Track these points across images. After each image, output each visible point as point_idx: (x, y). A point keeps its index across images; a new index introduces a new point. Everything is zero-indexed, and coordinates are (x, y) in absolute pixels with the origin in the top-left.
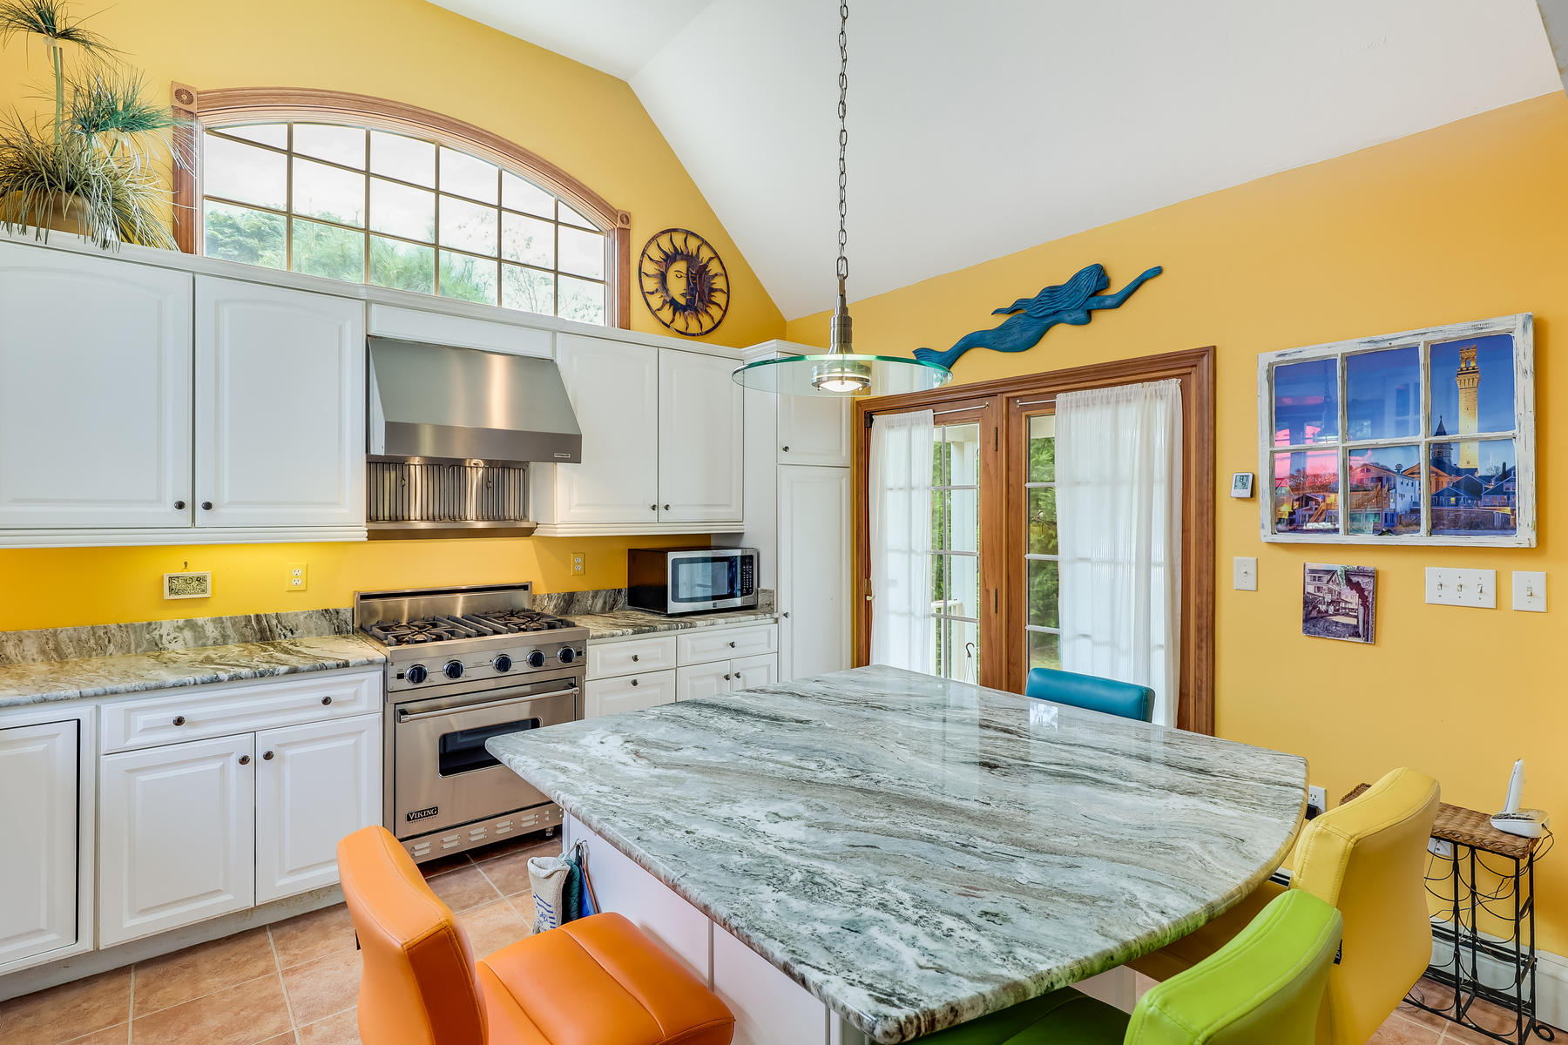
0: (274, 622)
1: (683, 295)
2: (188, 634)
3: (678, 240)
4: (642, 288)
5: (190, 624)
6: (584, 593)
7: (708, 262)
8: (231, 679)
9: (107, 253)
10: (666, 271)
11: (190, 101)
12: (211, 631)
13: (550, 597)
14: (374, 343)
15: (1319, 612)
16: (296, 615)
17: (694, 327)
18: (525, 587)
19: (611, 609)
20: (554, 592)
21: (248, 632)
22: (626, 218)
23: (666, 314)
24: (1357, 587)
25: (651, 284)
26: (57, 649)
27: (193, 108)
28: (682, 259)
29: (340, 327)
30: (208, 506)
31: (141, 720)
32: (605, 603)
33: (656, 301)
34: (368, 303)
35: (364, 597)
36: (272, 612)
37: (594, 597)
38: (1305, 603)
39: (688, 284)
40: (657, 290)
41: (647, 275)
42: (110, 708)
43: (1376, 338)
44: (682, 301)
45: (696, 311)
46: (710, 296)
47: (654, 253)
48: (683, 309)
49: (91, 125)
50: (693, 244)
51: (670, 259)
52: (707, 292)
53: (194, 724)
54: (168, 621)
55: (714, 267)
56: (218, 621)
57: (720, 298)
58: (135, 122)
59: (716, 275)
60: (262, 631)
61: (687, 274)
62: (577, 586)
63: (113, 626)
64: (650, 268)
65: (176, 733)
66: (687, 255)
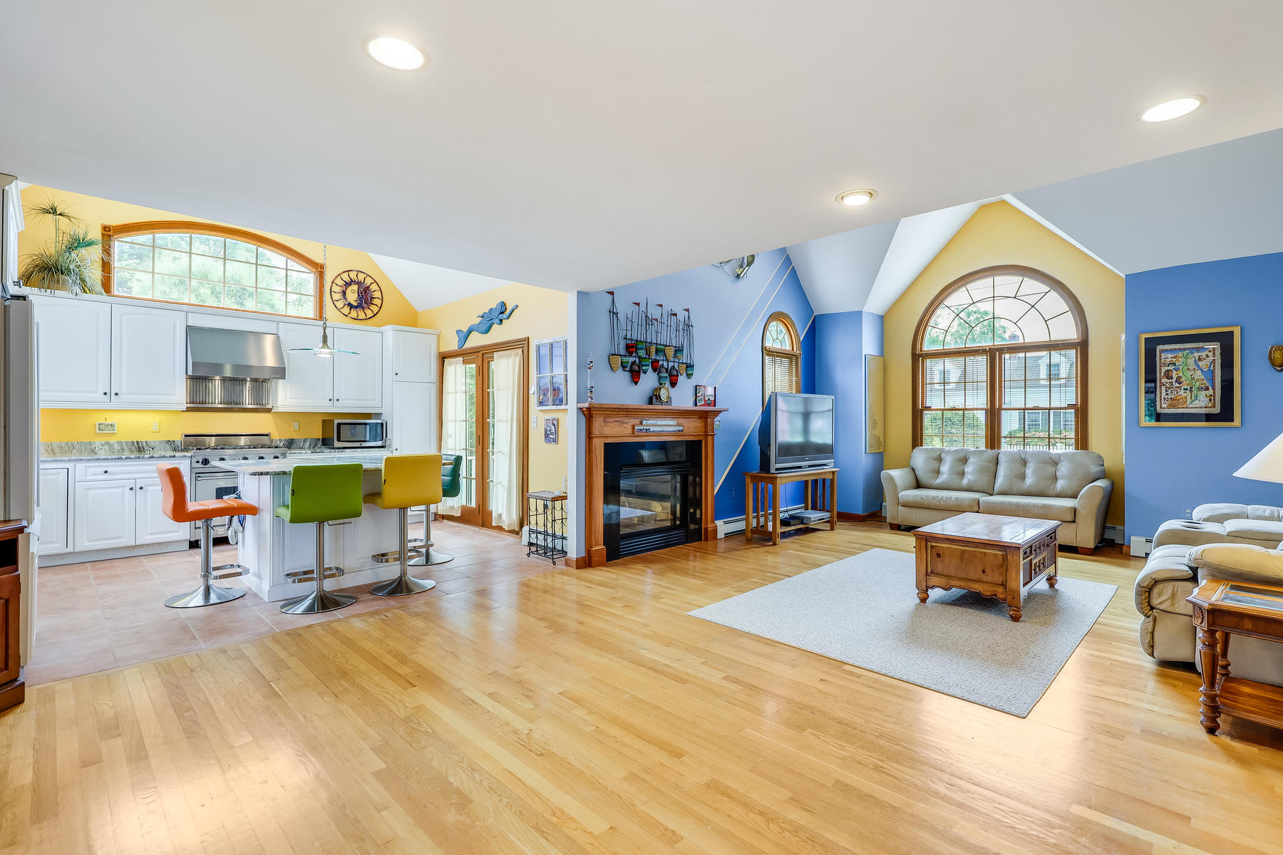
0: (145, 444)
1: (356, 301)
2: (106, 447)
3: (353, 275)
4: (332, 298)
5: (108, 443)
6: (299, 439)
7: (370, 285)
8: (126, 458)
9: (77, 297)
10: (346, 290)
11: (110, 231)
12: (117, 447)
13: (281, 440)
14: (190, 330)
16: (155, 442)
17: (362, 315)
18: (267, 435)
19: (314, 447)
20: (283, 439)
21: (133, 448)
22: (322, 266)
23: (346, 310)
25: (336, 296)
27: (111, 233)
28: (355, 284)
29: (174, 323)
30: (117, 394)
31: (91, 471)
32: (310, 444)
33: (340, 304)
34: (187, 312)
35: (186, 436)
36: (144, 440)
37: (304, 442)
39: (358, 295)
40: (340, 299)
41: (335, 292)
42: (79, 465)
44: (355, 304)
45: (363, 308)
46: (371, 301)
47: (339, 282)
48: (356, 307)
49: (70, 248)
50: (361, 277)
51: (348, 284)
52: (369, 299)
53: (111, 474)
54: (98, 441)
55: (374, 287)
56: (120, 443)
57: (377, 302)
58: (90, 244)
59: (375, 291)
60: (139, 448)
61: (358, 291)
62: (295, 436)
63: (75, 443)
64: (336, 288)
65: (106, 476)
66: (358, 282)
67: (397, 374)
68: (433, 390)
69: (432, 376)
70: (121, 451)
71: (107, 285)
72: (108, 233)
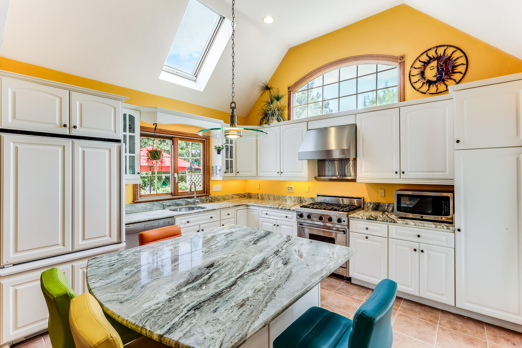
5: (290, 197)
6: (384, 204)
7: (451, 55)
9: (269, 126)
10: (424, 70)
11: (290, 88)
12: (293, 199)
13: (370, 203)
16: (306, 197)
20: (372, 202)
21: (299, 200)
22: (403, 57)
23: (425, 88)
28: (434, 60)
29: (302, 130)
30: (282, 173)
31: (265, 212)
32: (393, 209)
34: (308, 122)
35: (318, 196)
36: (302, 197)
37: (388, 206)
39: (438, 69)
40: (419, 80)
41: (413, 76)
42: (260, 209)
46: (453, 69)
47: (418, 64)
48: (435, 82)
49: (271, 103)
51: (426, 64)
52: (450, 69)
53: (269, 215)
54: (288, 196)
56: (294, 197)
58: (278, 99)
59: (458, 58)
60: (301, 200)
61: (438, 66)
62: (382, 201)
63: (281, 195)
64: (415, 72)
65: (267, 216)
66: (437, 57)
67: (458, 141)
69: (521, 137)
70: (294, 201)
71: (289, 119)
72: (290, 90)
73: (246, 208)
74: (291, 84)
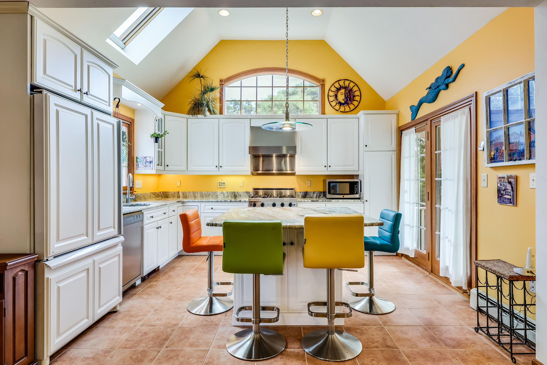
0: (237, 193)
1: (343, 100)
2: (222, 195)
3: (342, 83)
4: (329, 100)
5: (222, 193)
6: (310, 192)
7: (352, 88)
8: (220, 201)
9: (206, 117)
10: (337, 94)
11: (222, 82)
12: (226, 194)
13: (300, 192)
14: (253, 128)
15: (501, 194)
16: (241, 192)
17: (347, 109)
18: (293, 189)
19: (319, 197)
20: (302, 191)
21: (232, 195)
22: (323, 81)
23: (337, 107)
24: (510, 183)
25: (332, 99)
26: (202, 195)
27: (223, 83)
28: (343, 89)
29: (245, 126)
30: (221, 167)
31: (207, 207)
32: (317, 195)
33: (333, 104)
34: (250, 119)
35: (254, 189)
36: (237, 191)
37: (314, 193)
38: (498, 191)
39: (345, 96)
40: (334, 100)
41: (330, 96)
42: (203, 204)
43: (511, 81)
44: (343, 102)
45: (348, 104)
46: (353, 98)
47: (333, 89)
48: (343, 104)
49: (204, 92)
50: (347, 83)
51: (338, 90)
52: (352, 97)
53: (214, 209)
54: (219, 191)
55: (355, 88)
56: (227, 192)
57: (357, 98)
58: (212, 90)
59: (356, 91)
60: (235, 195)
61: (345, 93)
62: (308, 190)
63: (210, 192)
64: (331, 94)
65: (212, 211)
66: (345, 87)
67: (366, 146)
68: (394, 155)
69: (393, 146)
70: (227, 197)
71: (221, 113)
72: (222, 83)
73: (182, 205)
74: (224, 77)
